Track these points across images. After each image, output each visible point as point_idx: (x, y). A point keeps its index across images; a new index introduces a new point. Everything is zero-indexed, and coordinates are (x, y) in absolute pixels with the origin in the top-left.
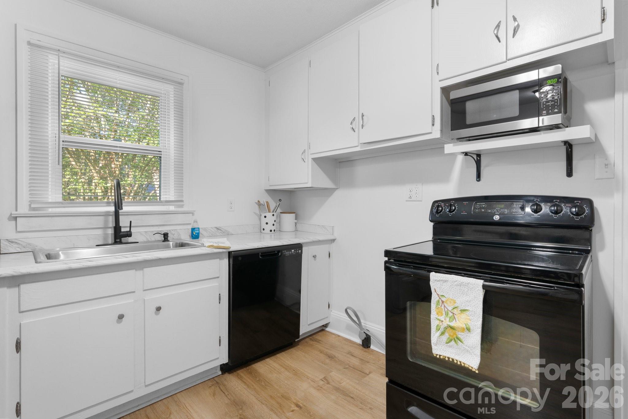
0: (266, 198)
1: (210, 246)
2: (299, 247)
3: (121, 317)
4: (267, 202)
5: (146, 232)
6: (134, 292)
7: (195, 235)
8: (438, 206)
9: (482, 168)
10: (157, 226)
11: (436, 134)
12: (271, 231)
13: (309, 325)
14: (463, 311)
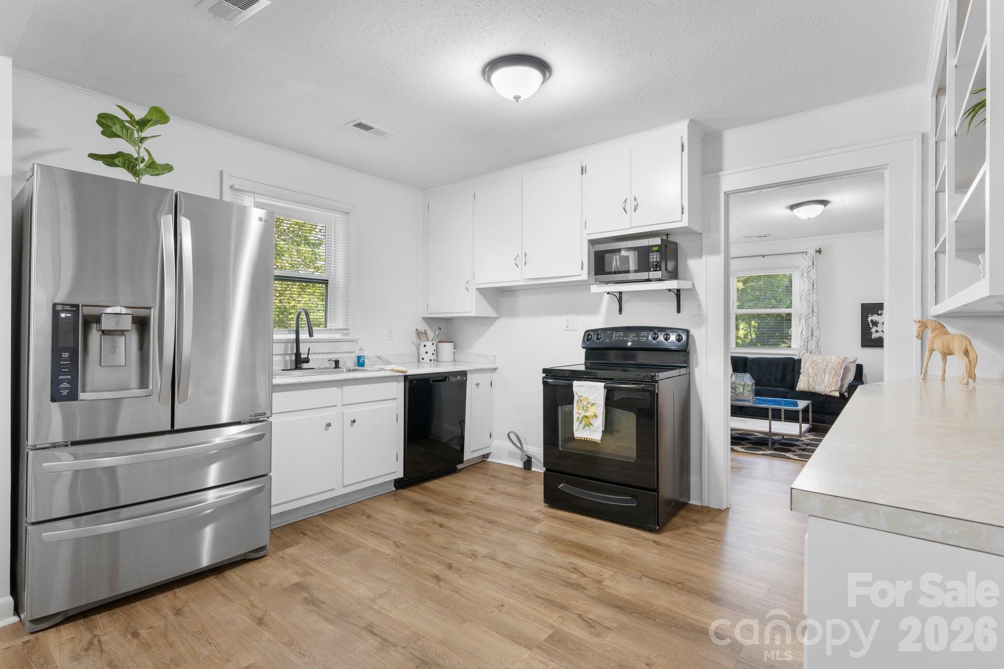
0: (423, 327)
1: (392, 370)
2: (464, 374)
3: (329, 425)
4: (425, 331)
5: (317, 359)
6: (336, 406)
7: (360, 363)
8: (588, 335)
9: (623, 303)
10: (326, 353)
11: (584, 276)
12: (431, 360)
13: (472, 452)
14: (593, 404)
